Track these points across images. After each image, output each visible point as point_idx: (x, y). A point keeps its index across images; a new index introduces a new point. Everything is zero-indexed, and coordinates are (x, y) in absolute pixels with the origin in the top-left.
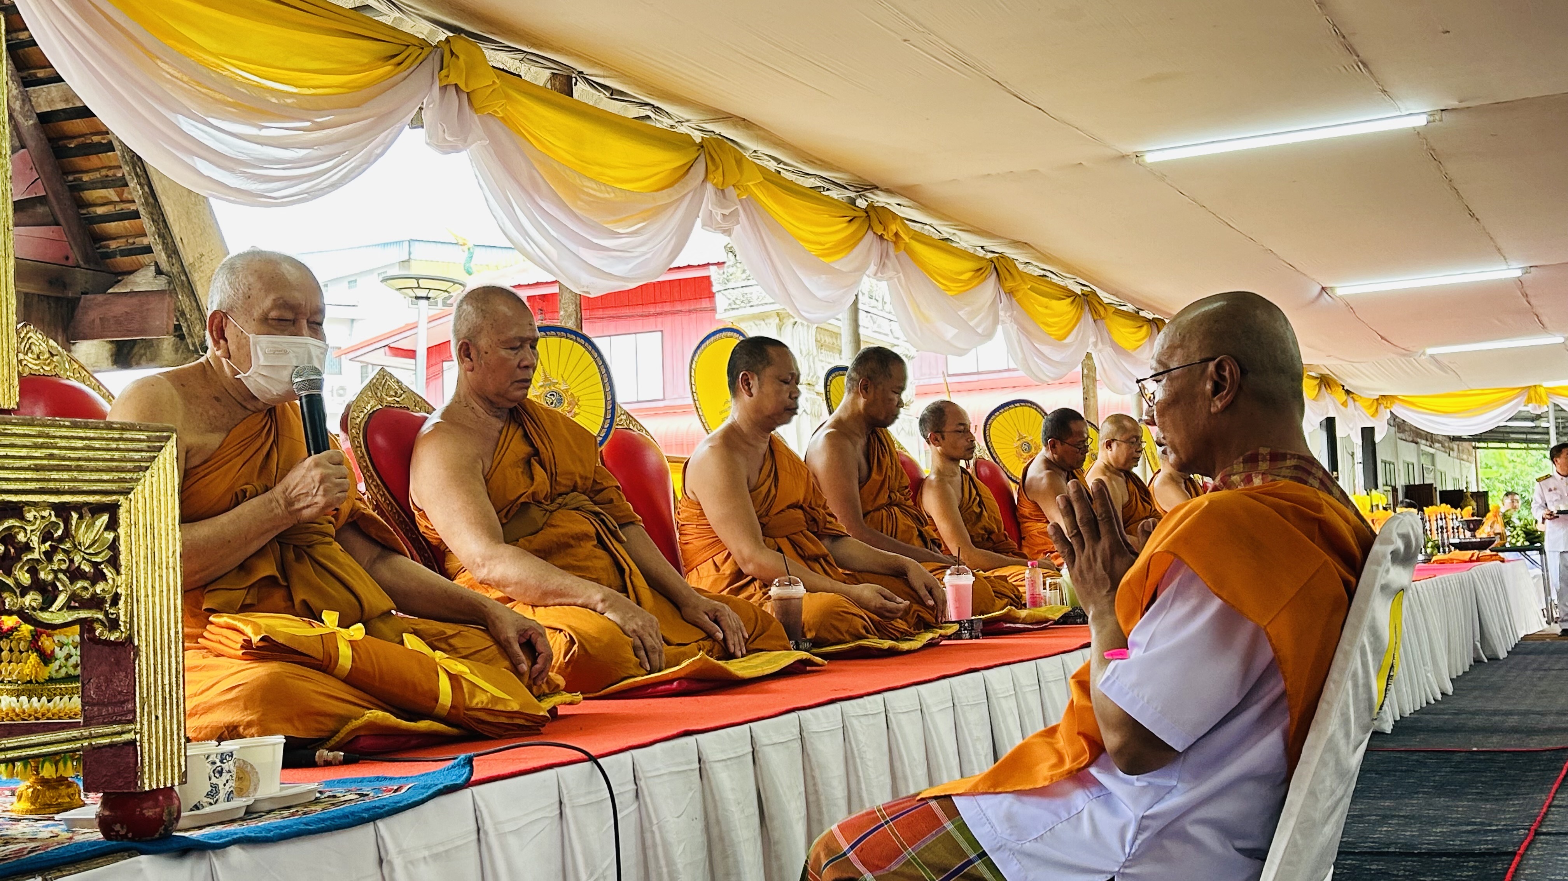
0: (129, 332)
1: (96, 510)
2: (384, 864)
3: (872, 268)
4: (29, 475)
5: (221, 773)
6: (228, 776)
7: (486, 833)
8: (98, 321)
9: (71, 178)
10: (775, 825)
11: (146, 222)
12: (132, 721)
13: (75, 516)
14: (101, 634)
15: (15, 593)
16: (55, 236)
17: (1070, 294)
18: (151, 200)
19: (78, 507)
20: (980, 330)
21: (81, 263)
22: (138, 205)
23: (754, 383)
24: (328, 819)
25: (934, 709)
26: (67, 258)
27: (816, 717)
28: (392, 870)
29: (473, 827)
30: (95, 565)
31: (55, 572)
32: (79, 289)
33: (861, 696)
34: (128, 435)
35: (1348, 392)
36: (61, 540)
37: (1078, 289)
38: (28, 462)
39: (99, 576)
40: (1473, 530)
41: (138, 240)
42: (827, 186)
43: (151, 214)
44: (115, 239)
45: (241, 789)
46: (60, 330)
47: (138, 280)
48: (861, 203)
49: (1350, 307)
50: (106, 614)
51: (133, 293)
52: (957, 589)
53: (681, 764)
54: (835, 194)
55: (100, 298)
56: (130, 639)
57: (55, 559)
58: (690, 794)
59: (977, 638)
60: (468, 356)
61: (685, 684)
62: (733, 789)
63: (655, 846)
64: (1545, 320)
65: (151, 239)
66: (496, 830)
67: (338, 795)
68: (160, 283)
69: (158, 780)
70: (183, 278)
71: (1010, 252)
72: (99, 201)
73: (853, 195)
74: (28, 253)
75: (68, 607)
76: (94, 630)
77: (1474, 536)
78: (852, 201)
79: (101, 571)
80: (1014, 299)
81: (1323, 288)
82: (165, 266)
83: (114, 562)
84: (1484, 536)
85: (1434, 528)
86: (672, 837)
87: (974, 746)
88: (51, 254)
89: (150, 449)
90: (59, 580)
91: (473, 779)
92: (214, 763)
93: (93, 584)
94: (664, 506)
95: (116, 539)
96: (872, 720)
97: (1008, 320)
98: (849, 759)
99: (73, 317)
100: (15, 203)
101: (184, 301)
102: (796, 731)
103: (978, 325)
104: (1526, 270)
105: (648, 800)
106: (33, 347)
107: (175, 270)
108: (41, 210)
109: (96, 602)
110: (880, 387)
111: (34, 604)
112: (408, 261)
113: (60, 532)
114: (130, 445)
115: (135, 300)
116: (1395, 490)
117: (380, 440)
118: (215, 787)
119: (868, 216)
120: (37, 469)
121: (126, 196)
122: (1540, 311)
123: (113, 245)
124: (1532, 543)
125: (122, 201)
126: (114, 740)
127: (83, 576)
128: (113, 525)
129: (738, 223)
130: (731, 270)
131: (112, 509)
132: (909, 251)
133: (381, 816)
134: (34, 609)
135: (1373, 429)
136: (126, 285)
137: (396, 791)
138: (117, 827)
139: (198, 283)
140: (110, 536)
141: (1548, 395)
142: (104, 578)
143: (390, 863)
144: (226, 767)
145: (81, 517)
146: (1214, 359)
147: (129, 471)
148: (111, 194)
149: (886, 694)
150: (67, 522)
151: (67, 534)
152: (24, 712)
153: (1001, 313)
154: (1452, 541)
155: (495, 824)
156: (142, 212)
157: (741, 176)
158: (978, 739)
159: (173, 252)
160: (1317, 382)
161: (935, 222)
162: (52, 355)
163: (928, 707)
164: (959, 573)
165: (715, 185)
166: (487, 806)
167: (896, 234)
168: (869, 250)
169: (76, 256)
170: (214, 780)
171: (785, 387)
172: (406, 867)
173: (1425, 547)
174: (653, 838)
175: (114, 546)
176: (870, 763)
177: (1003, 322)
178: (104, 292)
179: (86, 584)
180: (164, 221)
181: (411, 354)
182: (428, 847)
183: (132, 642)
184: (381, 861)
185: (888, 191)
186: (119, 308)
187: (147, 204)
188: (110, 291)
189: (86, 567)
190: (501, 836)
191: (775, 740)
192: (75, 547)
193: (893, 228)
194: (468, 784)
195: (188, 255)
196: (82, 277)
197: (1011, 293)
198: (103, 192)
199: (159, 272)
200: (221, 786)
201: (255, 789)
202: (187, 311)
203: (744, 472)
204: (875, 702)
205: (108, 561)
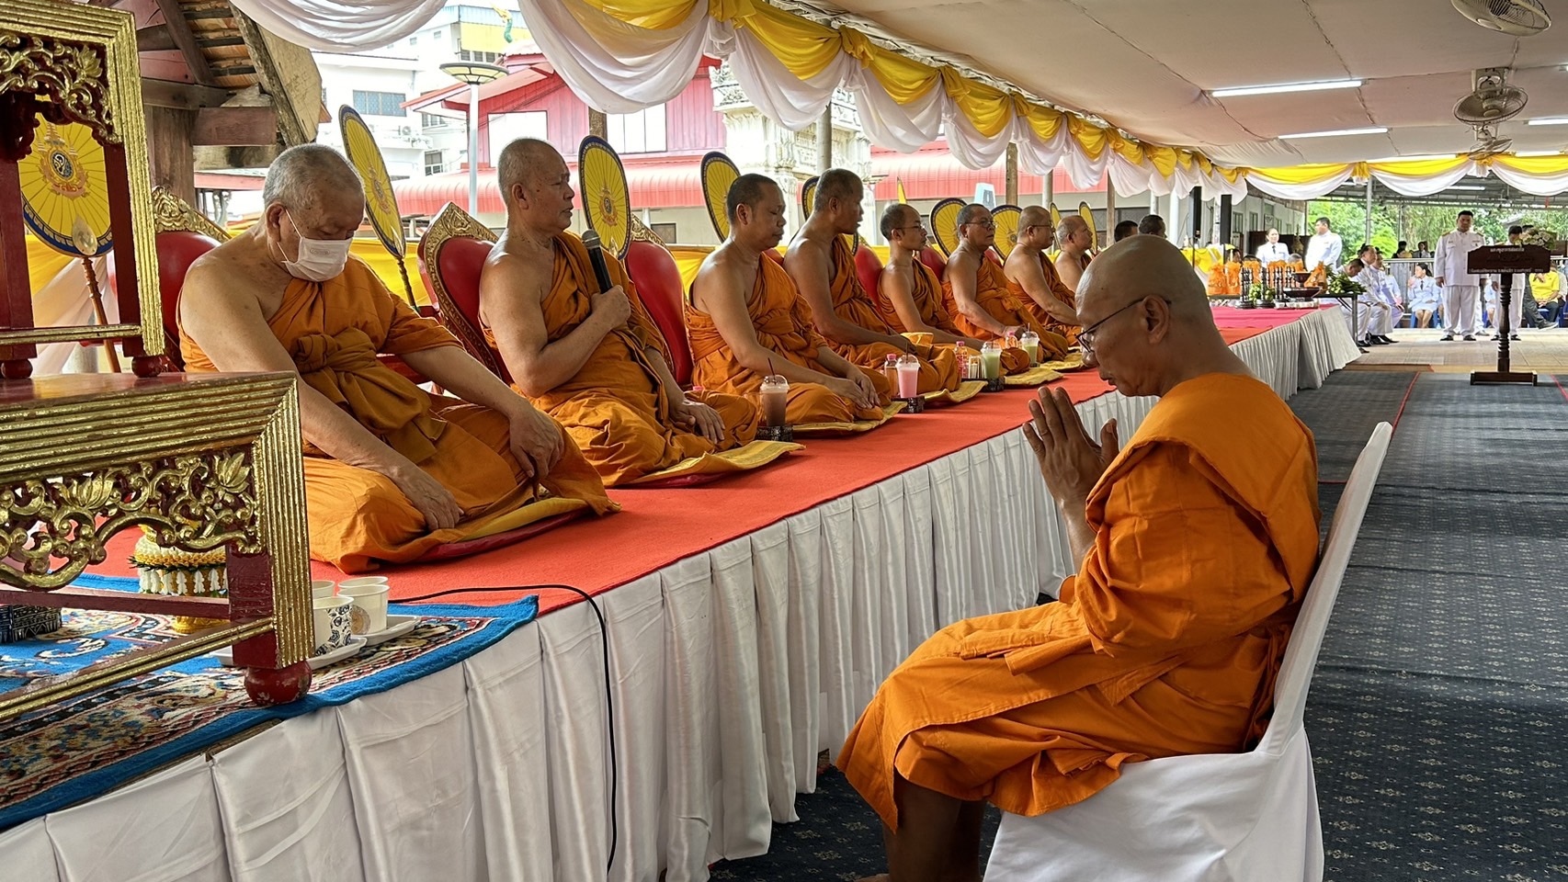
0: (241, 141)
1: (233, 452)
2: (469, 692)
3: (842, 82)
4: (179, 432)
5: (340, 622)
6: (346, 624)
7: (548, 654)
8: (214, 130)
9: (186, 7)
10: (766, 611)
11: (249, 47)
12: (271, 614)
13: (217, 459)
14: (243, 549)
15: (172, 529)
16: (172, 58)
17: (1000, 95)
18: (254, 31)
19: (219, 452)
20: (924, 132)
21: (198, 81)
22: (243, 33)
23: (749, 213)
24: (427, 664)
25: (888, 502)
26: (187, 77)
27: (800, 521)
28: (475, 696)
29: (538, 651)
30: (236, 495)
31: (204, 507)
32: (198, 103)
33: (835, 498)
34: (257, 386)
35: (1213, 165)
36: (207, 480)
37: (1005, 89)
38: (179, 422)
39: (239, 504)
40: (1302, 282)
41: (244, 62)
42: (807, 10)
43: (254, 43)
44: (225, 59)
45: (356, 628)
46: (184, 139)
47: (246, 97)
48: (836, 25)
49: (1221, 103)
50: (246, 533)
51: (241, 109)
52: (907, 375)
53: (697, 575)
54: (813, 17)
55: (215, 111)
56: (265, 550)
57: (204, 496)
58: (703, 598)
59: (920, 412)
60: (522, 197)
61: (697, 478)
62: (735, 590)
63: (672, 642)
64: (1375, 118)
65: (254, 61)
66: (555, 652)
67: (433, 625)
68: (264, 101)
69: (293, 657)
70: (282, 96)
71: (953, 61)
72: (210, 28)
73: (829, 18)
74: (153, 72)
75: (216, 532)
76: (237, 547)
77: (1302, 286)
78: (828, 23)
79: (240, 499)
80: (956, 105)
81: (1202, 92)
82: (267, 87)
83: (250, 491)
84: (1310, 285)
85: (1272, 278)
86: (686, 635)
87: (916, 526)
88: (174, 73)
89: (274, 395)
90: (207, 513)
91: (540, 610)
92: (334, 615)
93: (235, 511)
94: (677, 305)
95: (251, 472)
96: (843, 517)
97: (950, 121)
98: (824, 550)
99: (194, 125)
100: (137, 32)
101: (283, 115)
102: (785, 535)
103: (923, 124)
104: (1364, 82)
105: (671, 608)
106: (166, 207)
107: (276, 90)
108: (162, 35)
109: (239, 525)
110: (846, 203)
111: (188, 535)
112: (458, 23)
113: (206, 475)
114: (258, 394)
115: (244, 114)
116: (1242, 236)
117: (450, 265)
118: (336, 634)
119: (841, 37)
120: (184, 426)
121: (232, 24)
122: (1371, 111)
123: (224, 65)
124: (1347, 291)
125: (229, 29)
126: (258, 631)
127: (226, 505)
128: (247, 462)
129: (734, 50)
130: (726, 70)
131: (247, 448)
132: (873, 66)
133: (468, 656)
134: (188, 539)
135: (1230, 196)
136: (236, 101)
137: (478, 626)
138: (262, 695)
139: (295, 101)
140: (246, 471)
141: (1369, 169)
142: (243, 505)
143: (474, 690)
144: (344, 617)
145: (222, 459)
146: (1142, 300)
147: (260, 415)
148: (220, 22)
149: (855, 494)
150: (211, 464)
151: (212, 474)
152: (179, 558)
153: (943, 115)
154: (1285, 290)
155: (555, 648)
156: (245, 39)
157: (738, 9)
158: (920, 519)
159: (273, 74)
160: (1189, 157)
161: (894, 39)
162: (183, 213)
163: (884, 500)
164: (908, 360)
165: (716, 18)
166: (548, 634)
167: (864, 53)
168: (840, 64)
169: (193, 74)
170: (335, 628)
171: (774, 217)
172: (485, 694)
173: (1264, 294)
174: (672, 637)
175: (250, 478)
176: (839, 552)
177: (945, 122)
178: (218, 106)
179: (230, 512)
180: (265, 49)
181: (465, 107)
182: (502, 674)
183: (267, 553)
184: (467, 689)
185: (859, 16)
186: (231, 120)
187: (250, 34)
188: (223, 105)
189: (229, 499)
190: (558, 656)
191: (769, 545)
192: (219, 484)
193: (862, 48)
194: (534, 618)
195: (286, 77)
196: (200, 92)
197: (952, 98)
198: (214, 21)
199: (263, 91)
200: (341, 632)
201: (367, 628)
202: (286, 123)
203: (742, 288)
204: (846, 502)
205: (246, 490)
